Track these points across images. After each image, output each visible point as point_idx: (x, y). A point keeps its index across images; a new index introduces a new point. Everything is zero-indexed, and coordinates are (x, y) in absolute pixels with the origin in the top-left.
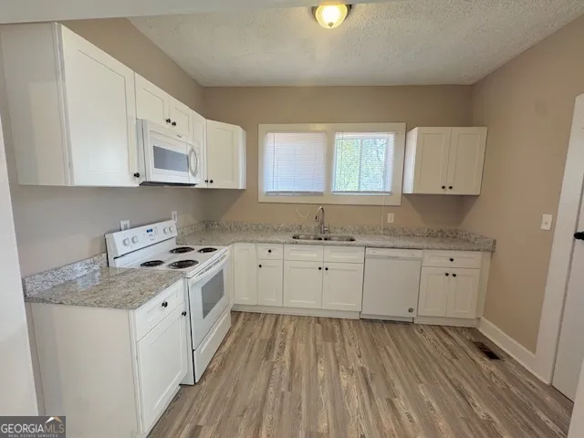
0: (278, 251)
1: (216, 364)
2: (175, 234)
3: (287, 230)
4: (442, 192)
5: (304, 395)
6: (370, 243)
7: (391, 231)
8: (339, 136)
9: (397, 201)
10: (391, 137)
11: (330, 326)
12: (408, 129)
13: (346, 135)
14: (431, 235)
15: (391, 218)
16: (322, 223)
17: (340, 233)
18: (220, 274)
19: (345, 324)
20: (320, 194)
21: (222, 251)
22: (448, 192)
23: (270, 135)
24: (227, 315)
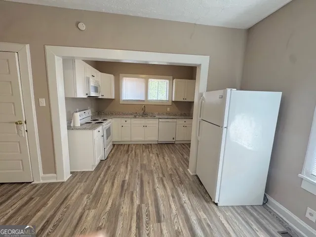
0: (129, 121)
1: (110, 155)
2: (91, 115)
3: (131, 114)
4: (183, 100)
5: (139, 159)
6: (160, 117)
7: (169, 114)
8: (150, 80)
9: (170, 103)
10: (168, 81)
11: (148, 146)
12: (173, 79)
13: (152, 80)
14: (181, 115)
15: (168, 109)
16: (145, 111)
17: (151, 115)
18: (109, 128)
19: (153, 145)
20: (144, 101)
21: (109, 120)
22: (185, 100)
23: (124, 78)
24: (111, 143)
